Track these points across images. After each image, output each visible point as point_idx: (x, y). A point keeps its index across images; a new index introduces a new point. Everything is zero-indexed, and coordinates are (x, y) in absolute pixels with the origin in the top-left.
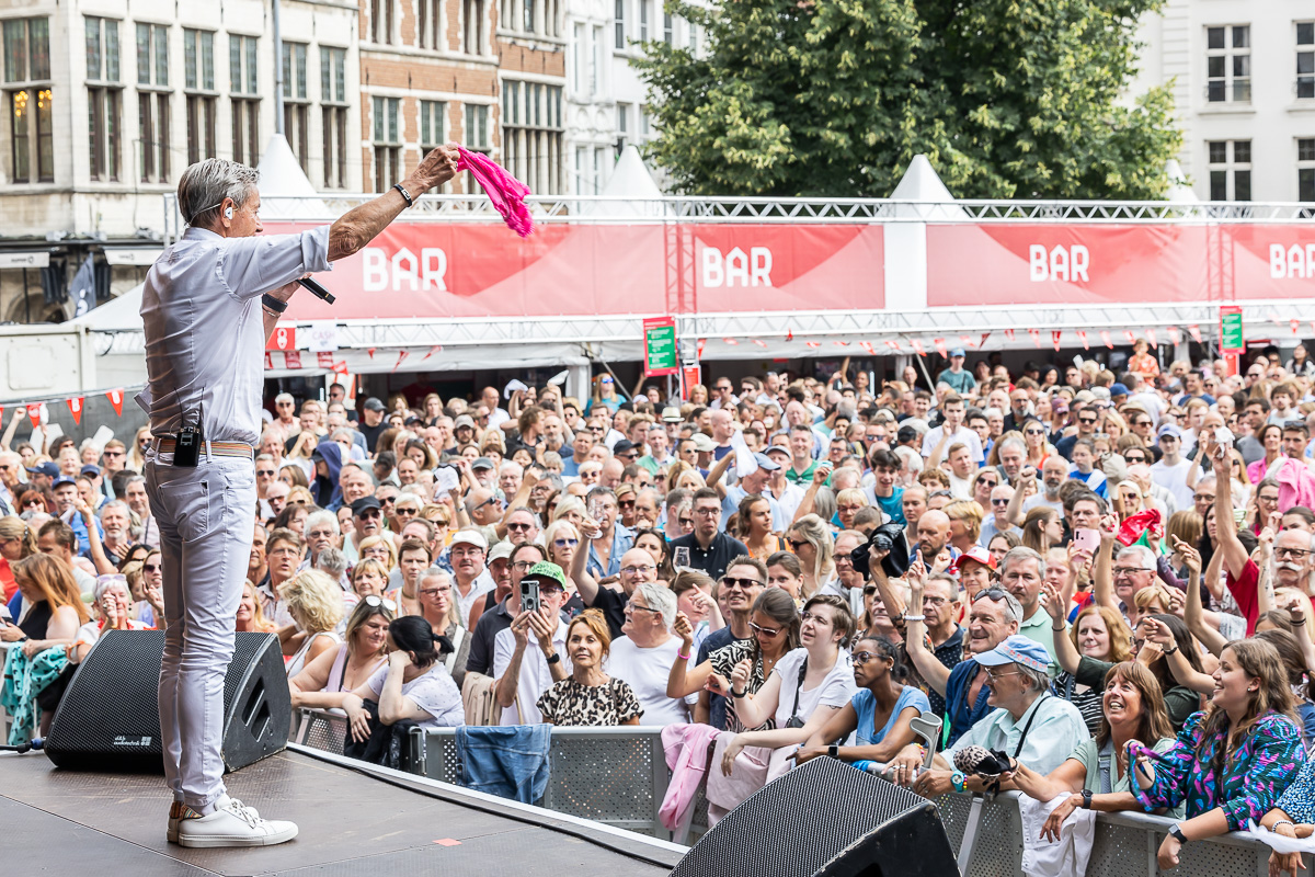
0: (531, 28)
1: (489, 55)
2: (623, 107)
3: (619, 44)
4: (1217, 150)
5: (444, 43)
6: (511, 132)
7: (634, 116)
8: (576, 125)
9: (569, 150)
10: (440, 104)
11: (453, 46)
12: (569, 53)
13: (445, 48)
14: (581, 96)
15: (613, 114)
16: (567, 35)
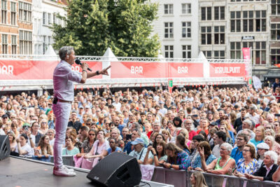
0: (25, 19)
1: (17, 25)
2: (44, 36)
3: (44, 23)
4: (166, 47)
5: (7, 22)
6: (21, 41)
7: (47, 38)
8: (35, 40)
9: (33, 45)
10: (6, 35)
11: (9, 23)
12: (34, 25)
13: (7, 23)
14: (36, 34)
15: (42, 38)
16: (33, 21)
